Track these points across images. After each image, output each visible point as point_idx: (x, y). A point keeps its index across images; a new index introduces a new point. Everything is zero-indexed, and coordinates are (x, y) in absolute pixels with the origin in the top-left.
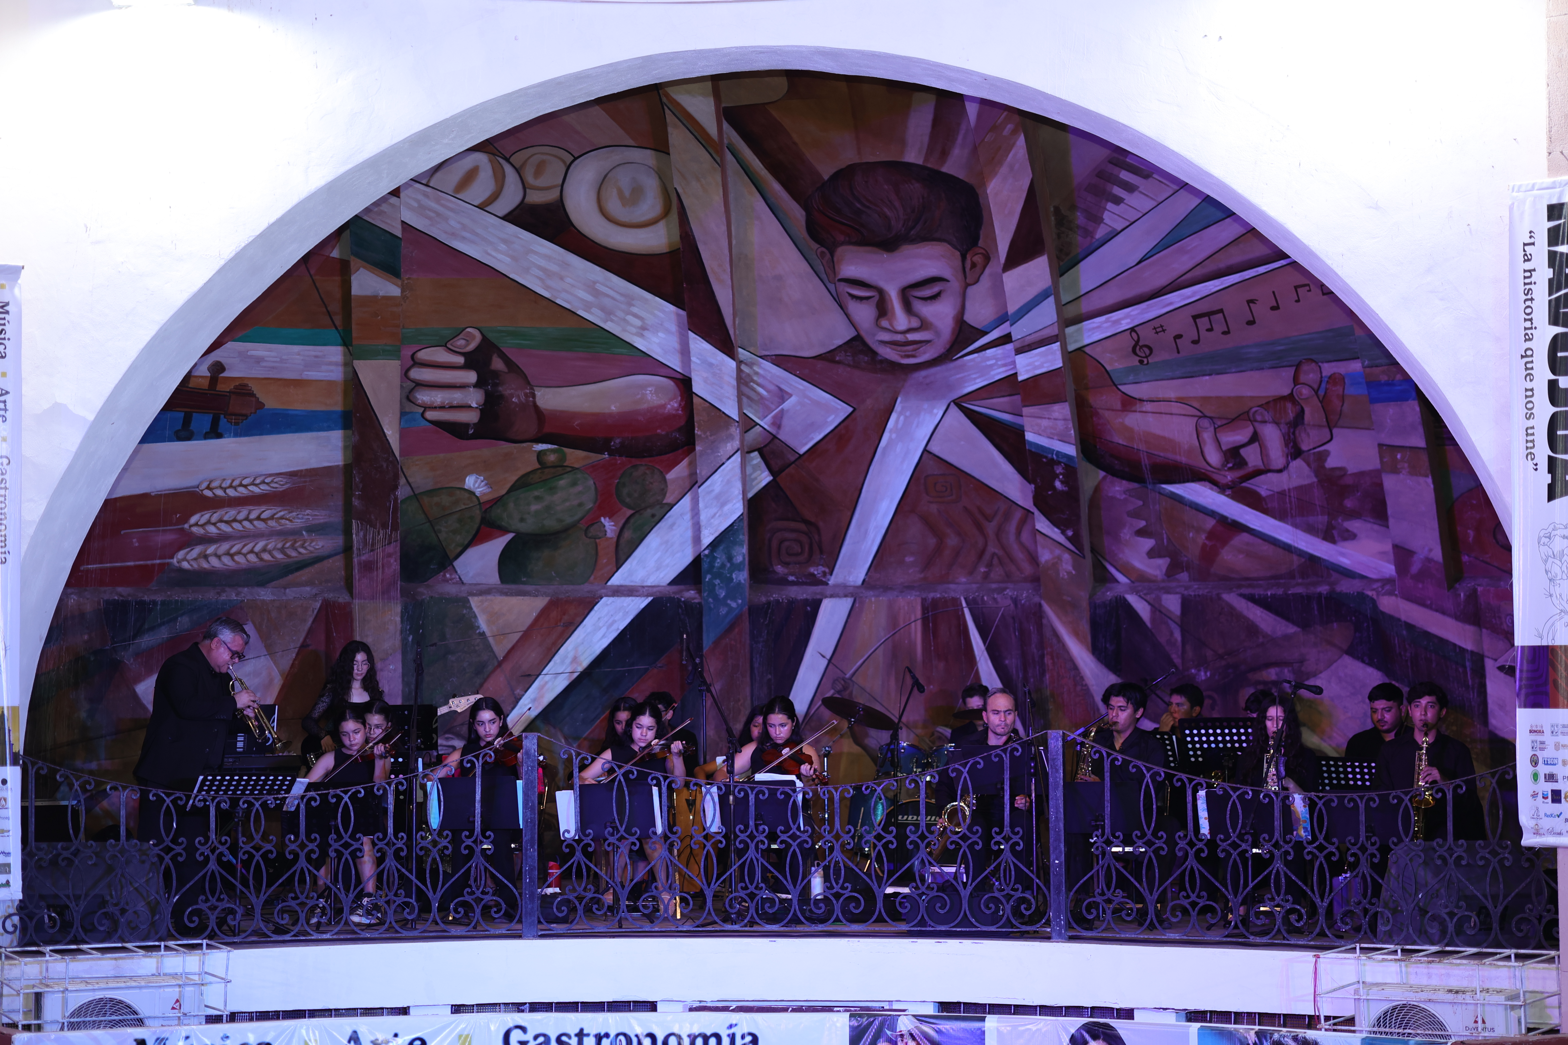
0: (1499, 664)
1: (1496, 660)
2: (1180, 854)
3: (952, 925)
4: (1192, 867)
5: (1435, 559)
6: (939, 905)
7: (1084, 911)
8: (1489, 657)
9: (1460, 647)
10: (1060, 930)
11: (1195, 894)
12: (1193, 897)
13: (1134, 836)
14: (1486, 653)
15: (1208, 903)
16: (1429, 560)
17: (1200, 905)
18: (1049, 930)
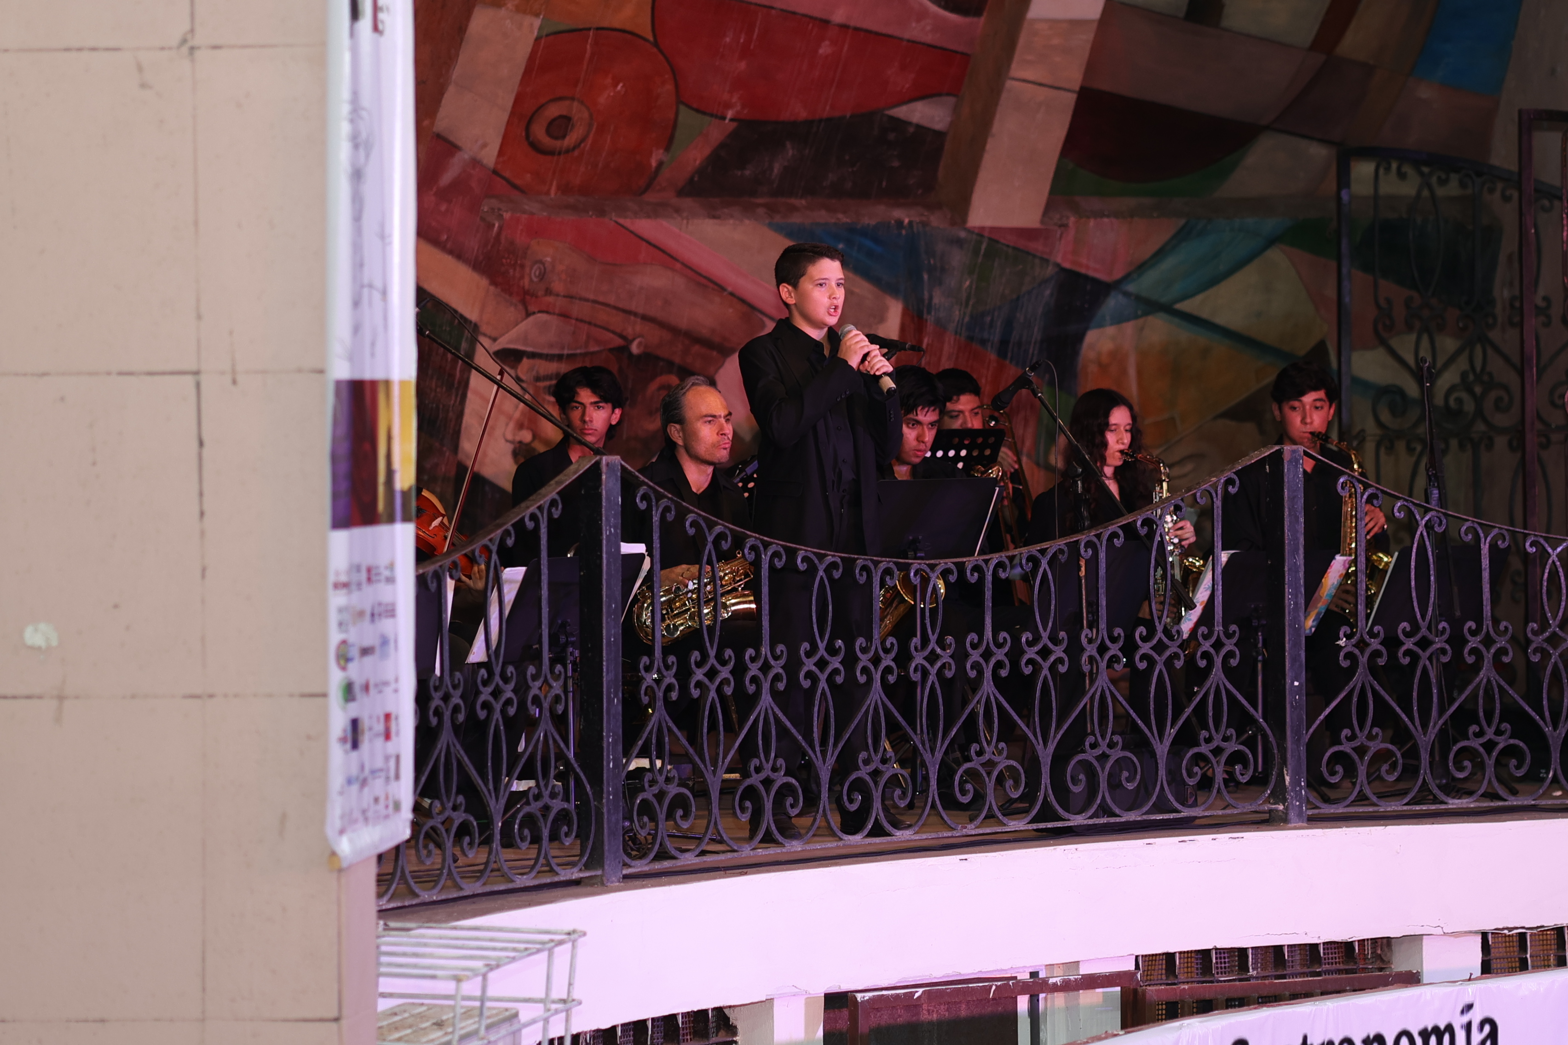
0: (497, 347)
1: (495, 340)
2: (1470, 660)
3: (1145, 809)
4: (1489, 681)
5: (485, 161)
6: (1125, 774)
7: (1324, 769)
8: (485, 335)
9: (462, 316)
10: (1300, 806)
11: (1493, 728)
12: (1490, 734)
13: (1400, 631)
14: (484, 328)
15: (1512, 741)
16: (475, 162)
17: (1501, 746)
18: (1281, 807)
